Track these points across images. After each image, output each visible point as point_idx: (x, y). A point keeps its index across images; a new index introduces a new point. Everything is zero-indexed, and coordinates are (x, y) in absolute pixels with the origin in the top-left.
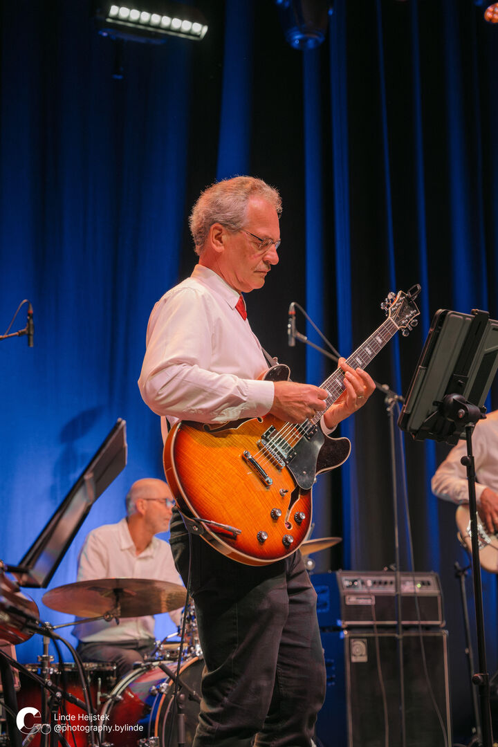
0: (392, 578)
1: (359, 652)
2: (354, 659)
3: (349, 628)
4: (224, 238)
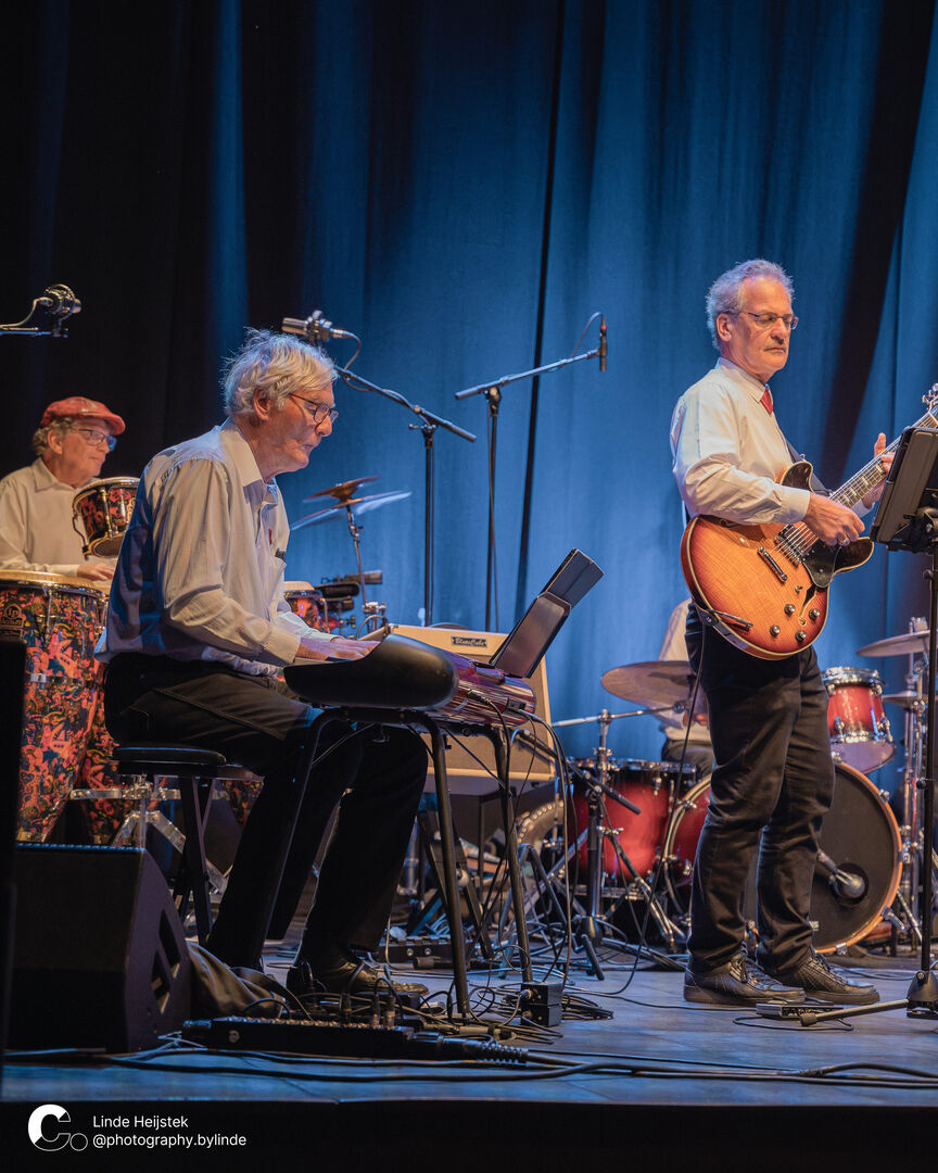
4: (730, 326)
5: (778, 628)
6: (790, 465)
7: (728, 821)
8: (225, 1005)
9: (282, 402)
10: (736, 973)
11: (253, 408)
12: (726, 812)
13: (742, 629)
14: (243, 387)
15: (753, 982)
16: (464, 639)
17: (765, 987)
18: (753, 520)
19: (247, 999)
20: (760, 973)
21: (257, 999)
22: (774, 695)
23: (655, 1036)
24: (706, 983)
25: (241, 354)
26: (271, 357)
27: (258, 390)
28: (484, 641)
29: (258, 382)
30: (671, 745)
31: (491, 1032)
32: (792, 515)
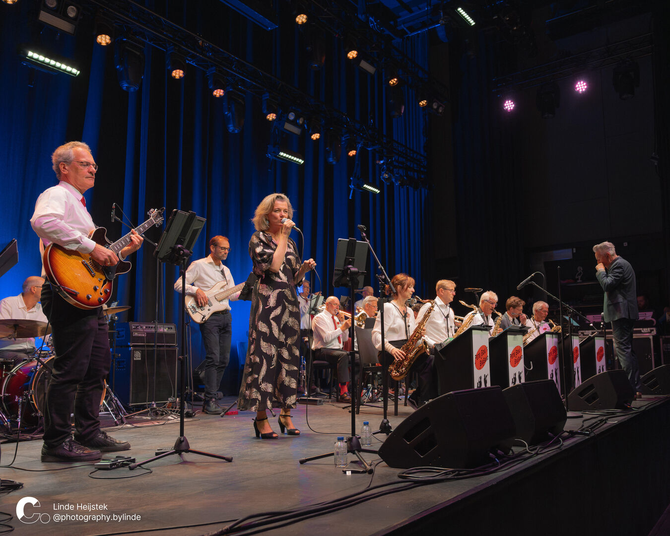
0: (153, 326)
1: (138, 356)
2: (135, 359)
3: (133, 346)
4: (67, 167)
5: (91, 295)
7: (63, 381)
13: (74, 295)
20: (78, 446)
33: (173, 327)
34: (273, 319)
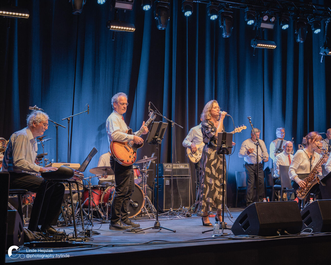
0: (176, 165)
1: (167, 182)
2: (166, 184)
3: (165, 177)
4: (116, 105)
5: (129, 160)
6: (128, 130)
7: (119, 196)
8: (31, 239)
9: (39, 124)
10: (119, 224)
11: (33, 124)
12: (119, 194)
13: (122, 161)
14: (31, 121)
15: (122, 225)
16: (66, 165)
17: (125, 226)
18: (124, 142)
19: (35, 237)
20: (123, 223)
21: (37, 237)
22: (127, 172)
23: (110, 238)
24: (113, 226)
25: (30, 114)
26: (36, 115)
27: (34, 121)
28: (69, 165)
29: (34, 120)
30: (100, 181)
31: (82, 240)
32: (131, 140)
33: (188, 165)
34: (212, 165)
